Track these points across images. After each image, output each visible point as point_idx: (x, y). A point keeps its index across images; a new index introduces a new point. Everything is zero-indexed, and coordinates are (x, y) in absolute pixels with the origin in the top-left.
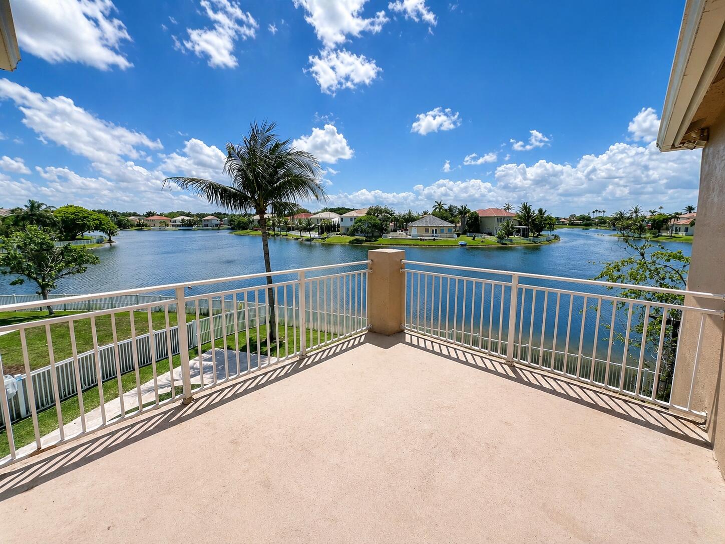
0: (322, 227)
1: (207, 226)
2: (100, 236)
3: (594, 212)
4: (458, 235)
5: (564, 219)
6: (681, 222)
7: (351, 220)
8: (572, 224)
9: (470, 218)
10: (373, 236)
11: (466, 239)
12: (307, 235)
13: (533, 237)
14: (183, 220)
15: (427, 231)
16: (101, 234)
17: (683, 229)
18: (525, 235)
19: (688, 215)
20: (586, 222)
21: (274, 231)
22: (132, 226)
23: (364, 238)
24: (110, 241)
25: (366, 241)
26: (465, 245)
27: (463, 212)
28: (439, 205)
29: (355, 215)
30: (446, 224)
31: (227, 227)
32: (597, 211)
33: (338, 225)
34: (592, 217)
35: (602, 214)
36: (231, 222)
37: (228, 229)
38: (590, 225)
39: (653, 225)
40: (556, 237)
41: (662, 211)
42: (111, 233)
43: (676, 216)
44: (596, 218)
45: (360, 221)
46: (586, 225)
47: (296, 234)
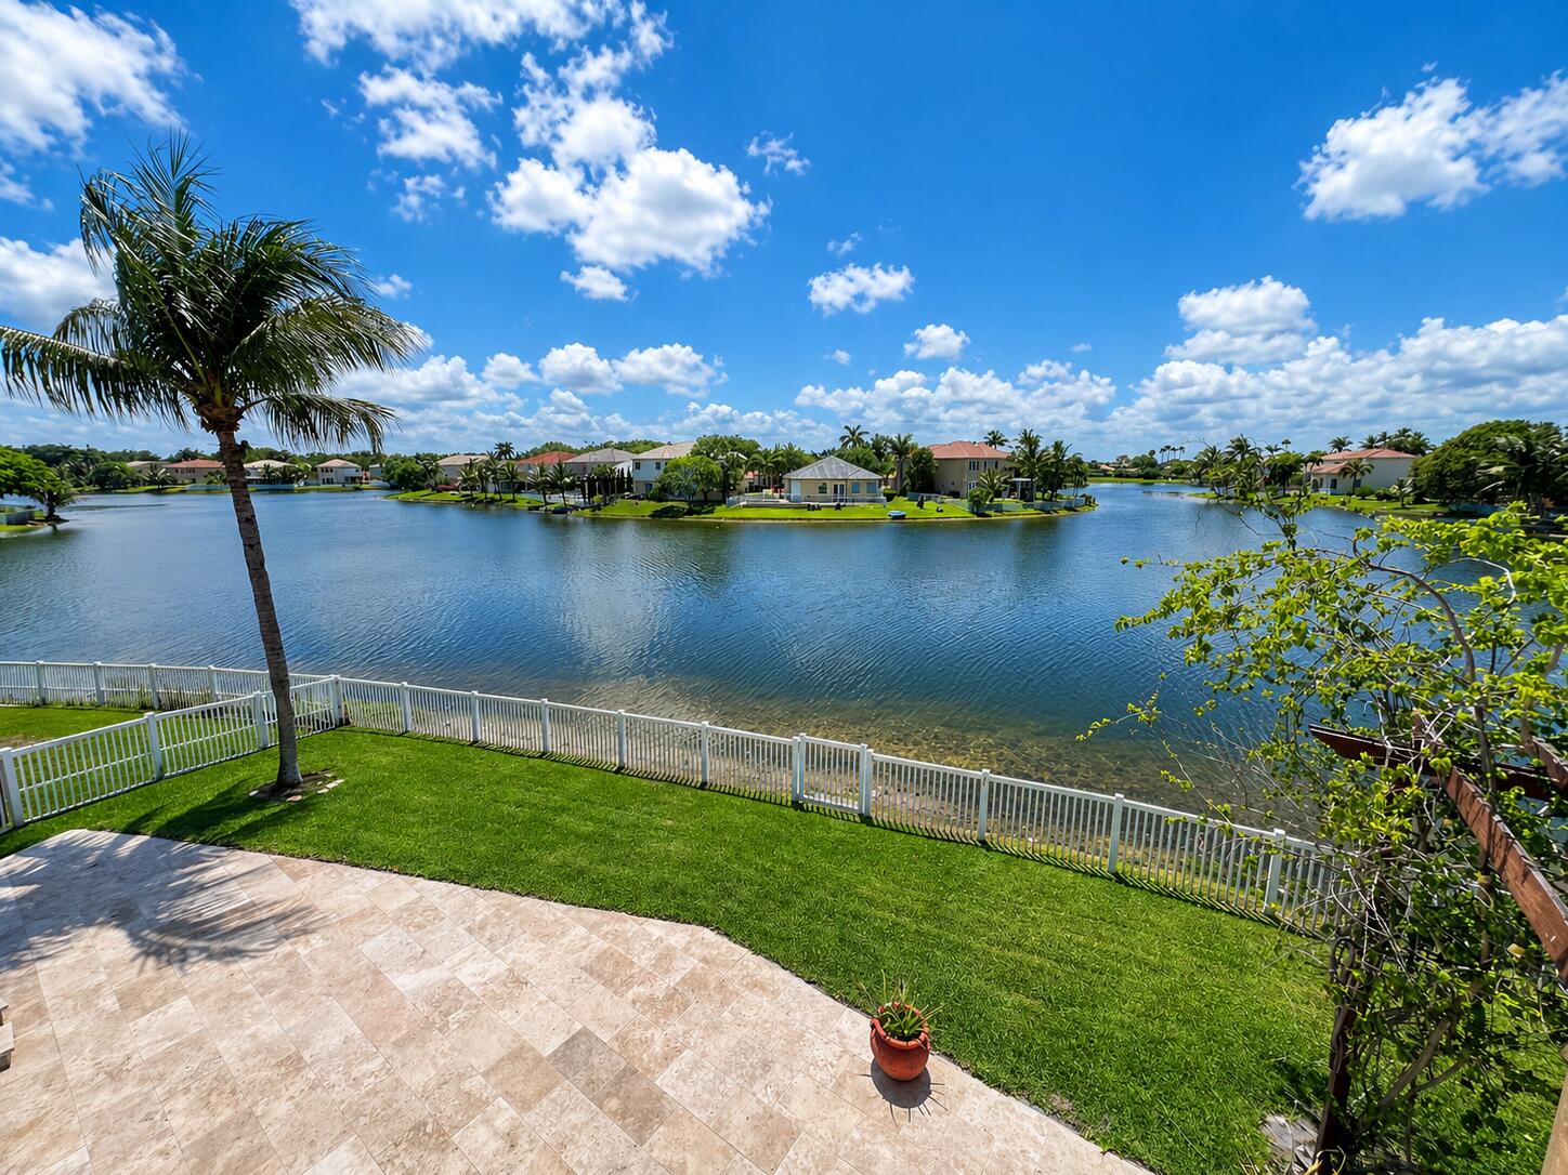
0: (591, 481)
1: (329, 481)
2: (29, 507)
3: (1163, 450)
4: (890, 497)
5: (1107, 464)
6: (1325, 468)
7: (658, 467)
8: (1121, 475)
9: (916, 463)
10: (706, 501)
11: (905, 506)
12: (557, 499)
13: (1043, 499)
14: (267, 467)
15: (823, 489)
16: (27, 501)
17: (1327, 482)
18: (1026, 496)
19: (1339, 456)
20: (1147, 471)
21: (484, 490)
22: (135, 483)
23: (685, 506)
24: (52, 519)
25: (690, 512)
26: (903, 517)
27: (901, 449)
28: (853, 433)
29: (666, 456)
30: (864, 474)
31: (381, 483)
32: (1168, 447)
33: (630, 479)
34: (1159, 462)
35: (1178, 455)
36: (388, 472)
37: (384, 488)
38: (1155, 476)
39: (1272, 476)
40: (1089, 501)
41: (1290, 448)
42: (55, 500)
43: (1316, 459)
44: (1169, 463)
45: (677, 467)
46: (1147, 476)
47: (534, 498)
